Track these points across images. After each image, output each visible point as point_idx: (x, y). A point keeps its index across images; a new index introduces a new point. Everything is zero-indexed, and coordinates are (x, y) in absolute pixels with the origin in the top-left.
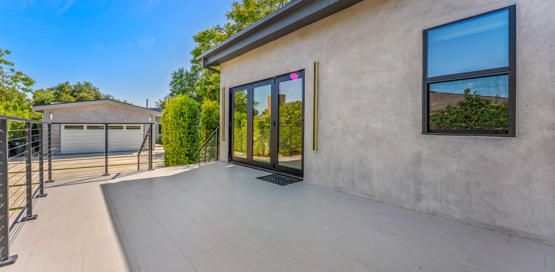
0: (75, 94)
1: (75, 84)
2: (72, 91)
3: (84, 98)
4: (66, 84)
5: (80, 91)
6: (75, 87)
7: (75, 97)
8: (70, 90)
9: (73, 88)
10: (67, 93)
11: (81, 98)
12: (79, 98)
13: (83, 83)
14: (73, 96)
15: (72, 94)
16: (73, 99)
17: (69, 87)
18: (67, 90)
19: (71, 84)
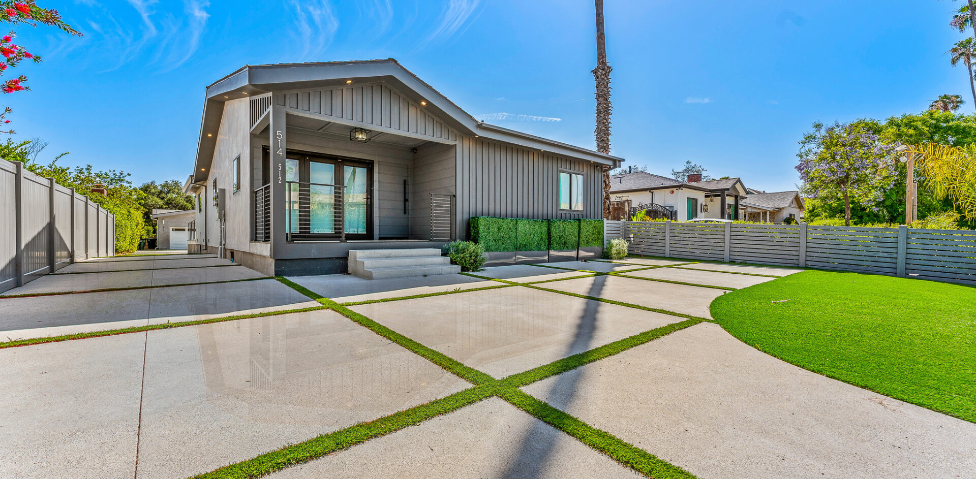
0: (163, 195)
1: (162, 183)
2: (159, 192)
3: (173, 200)
4: (152, 183)
5: (169, 192)
6: (163, 186)
7: (163, 199)
8: (156, 191)
9: (159, 188)
10: (153, 194)
11: (169, 200)
12: (168, 200)
13: (170, 182)
14: (160, 198)
15: (158, 196)
16: (161, 202)
17: (155, 187)
18: (153, 191)
19: (157, 184)
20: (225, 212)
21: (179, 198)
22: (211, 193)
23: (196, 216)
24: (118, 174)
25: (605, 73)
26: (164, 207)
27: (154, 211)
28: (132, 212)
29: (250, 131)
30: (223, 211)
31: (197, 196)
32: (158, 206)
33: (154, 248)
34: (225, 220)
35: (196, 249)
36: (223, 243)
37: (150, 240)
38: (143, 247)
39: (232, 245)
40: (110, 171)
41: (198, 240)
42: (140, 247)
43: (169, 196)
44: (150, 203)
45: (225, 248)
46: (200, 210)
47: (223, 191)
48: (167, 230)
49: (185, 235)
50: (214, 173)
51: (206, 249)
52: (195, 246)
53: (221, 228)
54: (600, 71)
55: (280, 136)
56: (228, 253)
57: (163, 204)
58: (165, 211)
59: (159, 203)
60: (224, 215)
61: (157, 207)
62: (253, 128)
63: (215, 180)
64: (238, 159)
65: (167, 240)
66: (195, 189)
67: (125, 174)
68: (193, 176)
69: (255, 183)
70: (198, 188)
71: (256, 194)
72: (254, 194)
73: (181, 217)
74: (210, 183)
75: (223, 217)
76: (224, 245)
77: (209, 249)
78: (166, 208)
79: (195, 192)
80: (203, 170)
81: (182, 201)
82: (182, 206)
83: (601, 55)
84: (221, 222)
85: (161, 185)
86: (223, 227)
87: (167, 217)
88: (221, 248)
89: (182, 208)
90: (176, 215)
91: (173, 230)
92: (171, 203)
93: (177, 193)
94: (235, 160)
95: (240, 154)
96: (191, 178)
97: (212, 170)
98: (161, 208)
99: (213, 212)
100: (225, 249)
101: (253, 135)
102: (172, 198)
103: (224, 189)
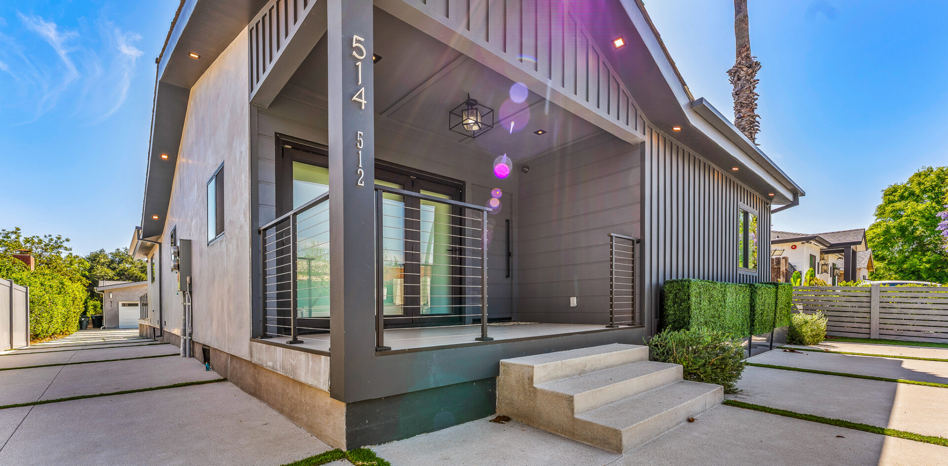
0: (115, 265)
1: (114, 251)
2: (109, 262)
3: (126, 271)
4: (101, 251)
5: (120, 262)
6: (115, 255)
7: (114, 269)
8: (106, 260)
9: (110, 257)
10: (103, 264)
11: (121, 270)
12: (120, 271)
13: (123, 250)
14: (110, 268)
15: (109, 266)
16: (111, 273)
17: (105, 256)
18: (102, 260)
19: (107, 252)
20: (191, 279)
21: (133, 268)
22: (168, 253)
23: (149, 288)
24: (55, 239)
25: (752, 73)
26: (116, 278)
27: (101, 283)
28: (66, 283)
29: (249, 97)
30: (188, 279)
31: (150, 260)
32: (109, 278)
33: (100, 327)
34: (191, 292)
35: (148, 331)
36: (188, 331)
37: (96, 317)
38: (87, 327)
39: (205, 335)
40: (45, 236)
41: (152, 321)
42: (82, 326)
43: (122, 266)
44: (99, 275)
45: (191, 339)
46: (153, 279)
47: (188, 243)
48: (115, 306)
49: (136, 312)
50: (172, 220)
51: (161, 335)
52: (148, 327)
53: (185, 306)
54: (745, 69)
55: (360, 52)
56: (198, 350)
57: (114, 275)
58: (114, 283)
59: (110, 274)
60: (190, 284)
61: (107, 279)
62: (257, 87)
63: (175, 230)
64: (219, 177)
65: (116, 316)
66: (146, 250)
67: (63, 239)
68: (140, 228)
69: (262, 211)
70: (151, 247)
71: (265, 235)
72: (258, 234)
73: (133, 290)
74: (166, 238)
75: (187, 289)
76: (191, 335)
77: (166, 335)
78: (117, 280)
79: (147, 255)
80: (155, 217)
81: (137, 272)
82: (136, 277)
83: (743, 47)
84: (184, 296)
85: (111, 254)
86: (188, 304)
87: (115, 289)
88: (185, 340)
89: (137, 279)
90: (127, 288)
91: (124, 305)
92: (123, 274)
93: (132, 263)
94: (211, 180)
95: (223, 163)
96: (138, 231)
97: (169, 217)
98: (112, 279)
99: (172, 280)
100: (192, 342)
101: (256, 107)
102: (124, 268)
103: (190, 241)
